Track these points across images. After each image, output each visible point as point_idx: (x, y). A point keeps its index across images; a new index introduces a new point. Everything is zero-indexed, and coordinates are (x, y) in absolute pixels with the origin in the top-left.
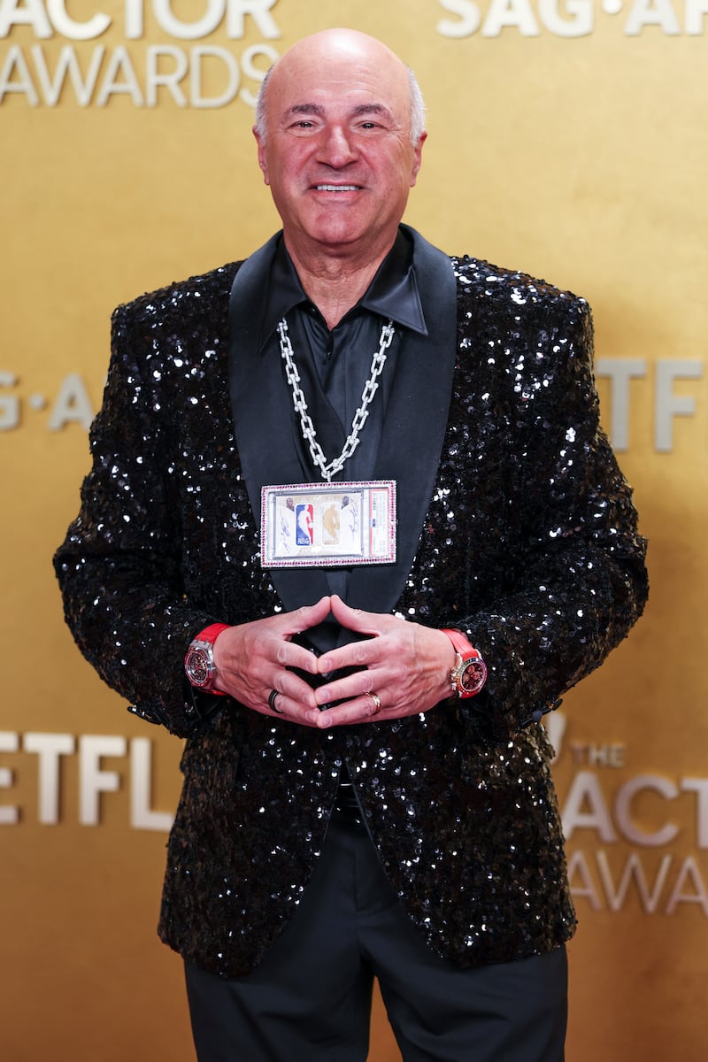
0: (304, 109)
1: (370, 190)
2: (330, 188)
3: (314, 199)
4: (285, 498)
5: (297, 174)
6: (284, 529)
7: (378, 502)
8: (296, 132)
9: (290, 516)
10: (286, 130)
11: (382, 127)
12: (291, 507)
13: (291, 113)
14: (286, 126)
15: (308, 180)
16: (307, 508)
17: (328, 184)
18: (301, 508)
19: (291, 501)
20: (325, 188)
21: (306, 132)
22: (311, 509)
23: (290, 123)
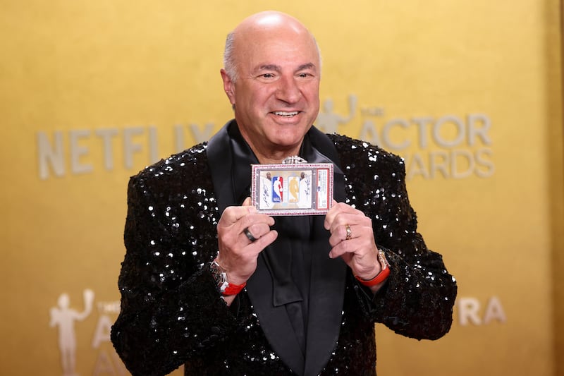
0: (268, 67)
1: (305, 113)
2: (284, 114)
3: (274, 120)
4: (266, 172)
5: (263, 105)
6: (266, 192)
7: (321, 176)
8: (263, 79)
9: (269, 183)
10: (255, 78)
11: (311, 75)
12: (269, 178)
13: (260, 69)
14: (255, 76)
15: (270, 108)
16: (278, 179)
17: (283, 111)
18: (275, 179)
19: (270, 174)
20: (281, 113)
21: (269, 80)
22: (281, 180)
23: (258, 75)
